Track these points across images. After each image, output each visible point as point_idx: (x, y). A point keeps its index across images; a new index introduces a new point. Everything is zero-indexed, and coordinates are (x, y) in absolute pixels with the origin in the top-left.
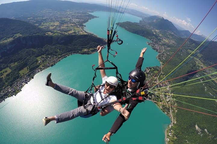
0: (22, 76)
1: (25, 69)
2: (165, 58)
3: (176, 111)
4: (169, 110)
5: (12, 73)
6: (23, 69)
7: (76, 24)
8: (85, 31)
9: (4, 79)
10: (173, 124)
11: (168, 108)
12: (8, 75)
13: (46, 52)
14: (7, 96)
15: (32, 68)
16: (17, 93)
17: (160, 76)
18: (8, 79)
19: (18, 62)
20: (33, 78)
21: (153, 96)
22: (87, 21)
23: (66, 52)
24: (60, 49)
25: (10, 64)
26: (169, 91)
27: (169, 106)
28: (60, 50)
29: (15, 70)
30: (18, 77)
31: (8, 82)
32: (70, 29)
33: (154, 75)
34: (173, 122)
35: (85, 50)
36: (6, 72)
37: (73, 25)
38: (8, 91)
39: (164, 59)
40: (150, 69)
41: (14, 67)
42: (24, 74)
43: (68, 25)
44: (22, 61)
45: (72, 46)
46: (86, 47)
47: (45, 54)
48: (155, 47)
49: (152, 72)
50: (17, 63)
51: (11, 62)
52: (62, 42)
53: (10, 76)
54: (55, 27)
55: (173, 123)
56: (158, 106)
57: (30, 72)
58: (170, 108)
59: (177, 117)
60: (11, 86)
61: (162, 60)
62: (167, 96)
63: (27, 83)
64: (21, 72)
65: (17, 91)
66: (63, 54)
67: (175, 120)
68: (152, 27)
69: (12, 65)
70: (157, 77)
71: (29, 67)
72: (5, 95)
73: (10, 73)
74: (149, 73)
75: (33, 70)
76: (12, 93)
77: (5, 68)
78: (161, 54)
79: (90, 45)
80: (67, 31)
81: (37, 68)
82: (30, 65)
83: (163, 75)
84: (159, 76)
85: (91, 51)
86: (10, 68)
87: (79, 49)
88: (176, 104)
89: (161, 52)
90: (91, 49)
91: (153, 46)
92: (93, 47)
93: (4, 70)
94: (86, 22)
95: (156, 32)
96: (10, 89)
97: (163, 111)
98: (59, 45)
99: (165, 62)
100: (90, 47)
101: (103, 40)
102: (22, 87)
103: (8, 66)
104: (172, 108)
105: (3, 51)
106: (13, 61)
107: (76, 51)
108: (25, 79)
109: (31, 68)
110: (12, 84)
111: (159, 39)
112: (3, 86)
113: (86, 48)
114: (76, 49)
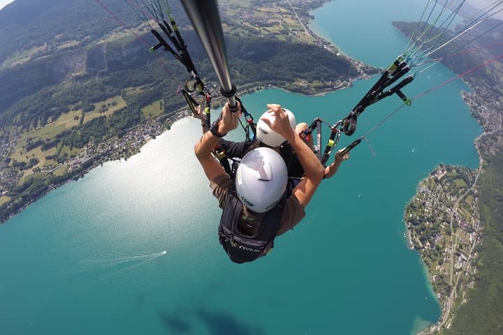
0: (146, 121)
1: (156, 104)
2: (497, 152)
3: (465, 301)
4: (449, 290)
5: (125, 110)
6: (151, 104)
7: (291, 10)
8: (311, 33)
9: (107, 119)
10: (443, 327)
11: (449, 287)
12: (116, 113)
13: (209, 72)
14: (109, 156)
15: (170, 106)
16: (130, 155)
17: (465, 198)
18: (117, 121)
19: (143, 87)
20: (169, 128)
21: (428, 244)
22: (320, 4)
23: (256, 80)
24: (242, 69)
25: (125, 90)
26: (472, 245)
27: (453, 282)
28: (241, 72)
29: (134, 104)
30: (138, 121)
31: (116, 128)
32: (274, 21)
33: (450, 191)
34: (443, 323)
35: (302, 83)
36: (114, 104)
37: (283, 10)
38: (112, 148)
39: (492, 151)
40: (449, 170)
41: (132, 97)
42: (150, 115)
43: (271, 10)
44: (151, 87)
45: (273, 68)
46: (304, 75)
47: (206, 77)
48: (481, 111)
49: (450, 180)
50: (140, 87)
51: (129, 85)
52: (250, 53)
53: (121, 116)
54: (238, 10)
55: (445, 324)
56: (430, 272)
57: (165, 112)
58: (455, 288)
59: (459, 317)
60: (120, 136)
61: (486, 155)
62: (462, 255)
63: (155, 138)
64: (146, 110)
65: (130, 151)
66: (246, 82)
67: (451, 320)
68: (486, 51)
69: (130, 91)
70: (458, 197)
71: (166, 104)
72: (104, 155)
73: (122, 109)
74: (440, 182)
75: (172, 111)
76: (120, 153)
77: (113, 96)
78: (489, 136)
79: (315, 72)
80: (268, 25)
81: (183, 108)
82: (168, 98)
83: (475, 198)
84: (463, 195)
85: (316, 88)
86: (125, 97)
87: (286, 77)
88: (472, 285)
89: (491, 131)
90: (316, 83)
91: (475, 108)
92: (322, 79)
93: (110, 101)
94: (317, 7)
95: (493, 69)
96: (118, 144)
97: (434, 288)
98: (240, 61)
99: (492, 163)
100: (315, 78)
101: (351, 64)
102: (142, 144)
103: (120, 94)
104: (458, 289)
105: (113, 59)
106: (133, 83)
107: (279, 82)
108: (153, 127)
109: (168, 105)
110: (124, 133)
111: (497, 91)
112: (104, 134)
113: (304, 78)
114: (281, 77)
